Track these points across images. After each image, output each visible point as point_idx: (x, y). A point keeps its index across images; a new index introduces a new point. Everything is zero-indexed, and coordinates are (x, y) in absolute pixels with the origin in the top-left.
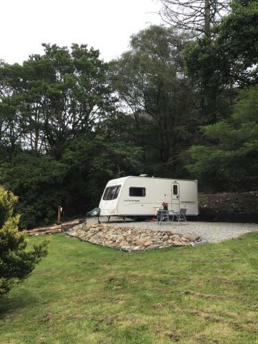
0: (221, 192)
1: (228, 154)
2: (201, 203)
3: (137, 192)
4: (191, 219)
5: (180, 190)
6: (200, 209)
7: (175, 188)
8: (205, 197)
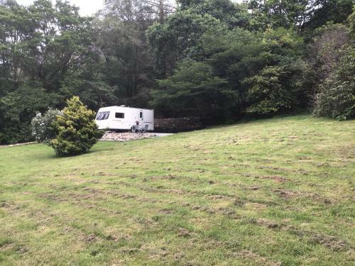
0: (167, 118)
1: (170, 96)
2: (155, 124)
3: (119, 115)
4: (150, 131)
5: (144, 115)
6: (155, 128)
7: (141, 113)
8: (158, 120)
